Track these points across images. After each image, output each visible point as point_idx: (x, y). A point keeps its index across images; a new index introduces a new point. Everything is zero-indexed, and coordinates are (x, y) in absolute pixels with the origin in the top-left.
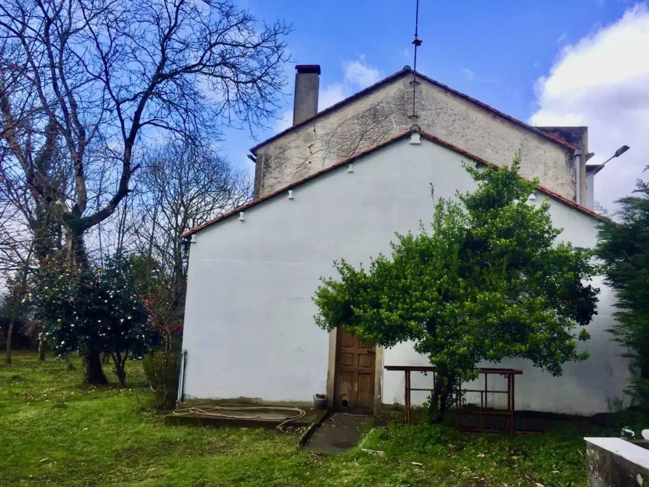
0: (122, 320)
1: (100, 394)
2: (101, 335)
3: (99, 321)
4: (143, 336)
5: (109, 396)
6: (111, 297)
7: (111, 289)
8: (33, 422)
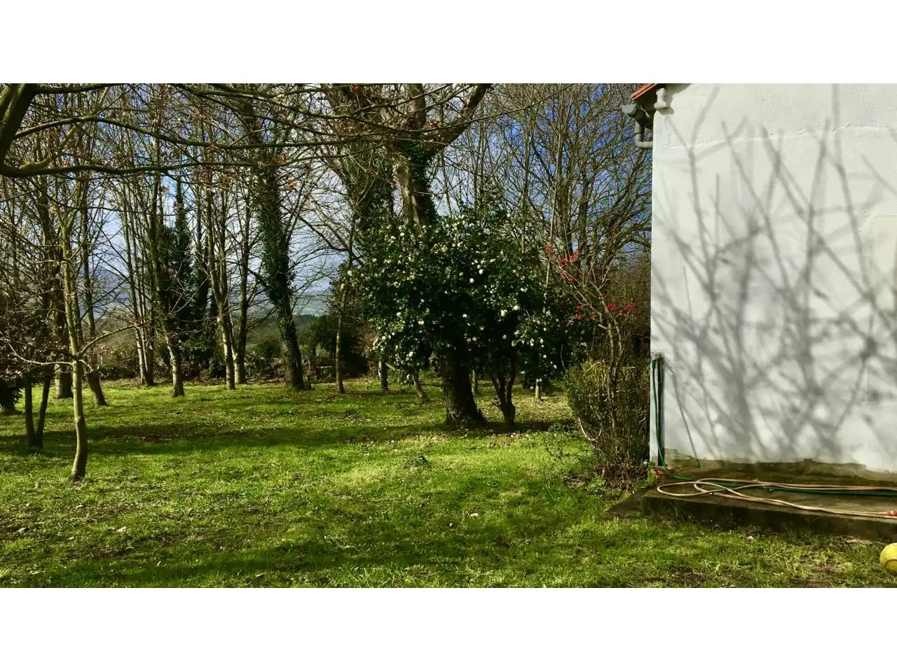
0: (503, 313)
1: (480, 443)
2: (469, 340)
3: (465, 316)
4: (542, 341)
5: (494, 446)
6: (481, 272)
7: (480, 257)
8: (378, 490)
